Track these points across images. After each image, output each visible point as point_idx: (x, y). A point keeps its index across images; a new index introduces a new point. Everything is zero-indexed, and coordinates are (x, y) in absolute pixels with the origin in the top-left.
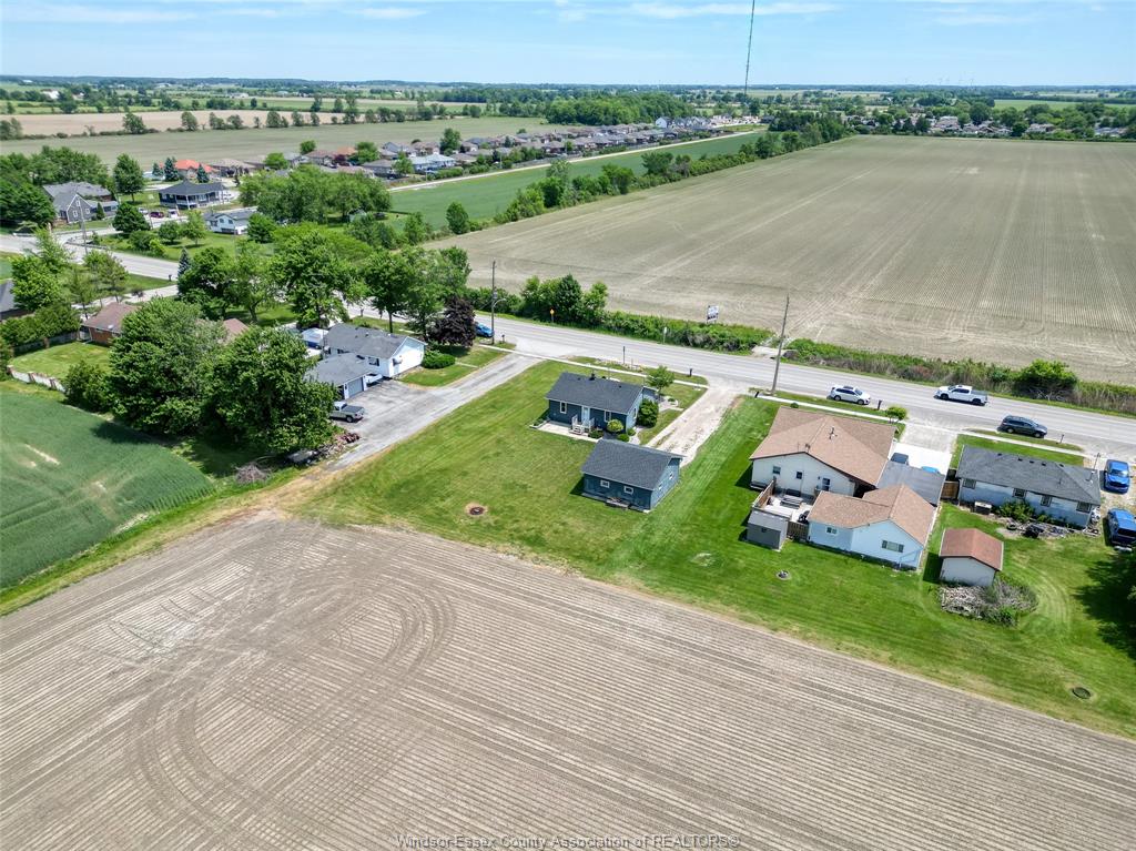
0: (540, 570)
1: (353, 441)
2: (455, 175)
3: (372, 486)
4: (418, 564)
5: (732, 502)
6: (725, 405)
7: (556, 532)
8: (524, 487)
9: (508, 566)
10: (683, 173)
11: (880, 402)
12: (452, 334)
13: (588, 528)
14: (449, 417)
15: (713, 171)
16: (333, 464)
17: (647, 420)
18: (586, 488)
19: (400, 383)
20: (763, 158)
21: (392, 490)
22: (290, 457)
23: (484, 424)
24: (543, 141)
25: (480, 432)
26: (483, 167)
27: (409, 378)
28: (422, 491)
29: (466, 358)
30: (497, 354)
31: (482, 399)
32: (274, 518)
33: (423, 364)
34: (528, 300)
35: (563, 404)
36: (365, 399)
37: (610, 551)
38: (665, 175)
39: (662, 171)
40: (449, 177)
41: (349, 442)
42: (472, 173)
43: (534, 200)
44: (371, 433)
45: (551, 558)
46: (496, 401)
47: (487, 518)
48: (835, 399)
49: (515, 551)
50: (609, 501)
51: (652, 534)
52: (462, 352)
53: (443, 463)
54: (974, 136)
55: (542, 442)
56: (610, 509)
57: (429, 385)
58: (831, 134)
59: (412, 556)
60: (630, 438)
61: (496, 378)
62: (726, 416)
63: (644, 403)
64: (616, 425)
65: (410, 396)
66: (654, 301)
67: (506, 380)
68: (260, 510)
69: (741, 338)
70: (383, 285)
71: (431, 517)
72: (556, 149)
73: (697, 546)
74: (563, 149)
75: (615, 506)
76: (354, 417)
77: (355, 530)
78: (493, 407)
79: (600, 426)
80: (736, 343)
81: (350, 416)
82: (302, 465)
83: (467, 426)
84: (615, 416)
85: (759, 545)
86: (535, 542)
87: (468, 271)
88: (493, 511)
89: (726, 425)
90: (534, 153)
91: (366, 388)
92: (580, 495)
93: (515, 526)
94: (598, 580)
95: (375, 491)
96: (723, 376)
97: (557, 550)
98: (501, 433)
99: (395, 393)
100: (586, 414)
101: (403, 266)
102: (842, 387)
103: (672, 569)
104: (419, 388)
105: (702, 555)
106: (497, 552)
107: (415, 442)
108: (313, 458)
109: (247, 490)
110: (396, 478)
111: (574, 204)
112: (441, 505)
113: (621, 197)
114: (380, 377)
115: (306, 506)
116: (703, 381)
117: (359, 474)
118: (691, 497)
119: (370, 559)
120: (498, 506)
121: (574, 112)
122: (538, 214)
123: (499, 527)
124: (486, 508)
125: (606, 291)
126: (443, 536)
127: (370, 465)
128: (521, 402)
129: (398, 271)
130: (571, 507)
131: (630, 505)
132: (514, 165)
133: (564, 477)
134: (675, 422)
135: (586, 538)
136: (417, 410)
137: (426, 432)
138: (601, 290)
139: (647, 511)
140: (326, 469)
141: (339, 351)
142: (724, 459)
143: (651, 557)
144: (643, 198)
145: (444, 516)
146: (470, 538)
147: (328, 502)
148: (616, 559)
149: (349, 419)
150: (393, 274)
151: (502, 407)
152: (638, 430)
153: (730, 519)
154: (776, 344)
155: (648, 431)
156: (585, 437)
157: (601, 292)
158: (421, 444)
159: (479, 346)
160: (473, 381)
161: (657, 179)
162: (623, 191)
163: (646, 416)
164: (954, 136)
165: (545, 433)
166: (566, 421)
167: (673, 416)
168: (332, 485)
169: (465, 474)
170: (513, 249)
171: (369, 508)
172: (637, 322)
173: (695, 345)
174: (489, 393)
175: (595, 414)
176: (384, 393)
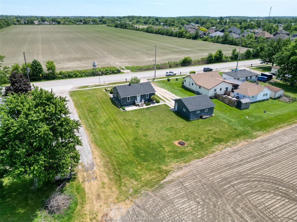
3: (126, 162)
11: (180, 73)
16: (84, 166)
18: (191, 117)
21: (139, 158)
28: (149, 150)
32: (123, 211)
35: (129, 98)
53: (128, 137)
62: (160, 87)
71: (176, 156)
79: (145, 101)
85: (245, 109)
86: (219, 140)
88: (186, 140)
92: (190, 121)
94: (256, 138)
100: (139, 98)
102: (169, 72)
117: (108, 162)
120: (183, 138)
124: (181, 141)
133: (173, 118)
139: (213, 115)
140: (86, 171)
145: (179, 152)
147: (128, 182)
154: (123, 69)
158: (102, 136)
168: (109, 174)
169: (145, 135)
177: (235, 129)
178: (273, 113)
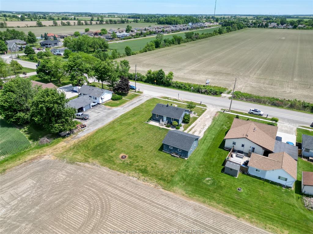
0: (145, 185)
1: (84, 127)
2: (129, 39)
3: (87, 146)
4: (99, 181)
5: (218, 155)
6: (213, 115)
7: (152, 167)
8: (142, 147)
9: (133, 182)
10: (197, 38)
11: (267, 115)
12: (122, 89)
13: (164, 166)
14: (118, 118)
15: (205, 38)
16: (75, 136)
17: (186, 121)
18: (164, 149)
19: (103, 105)
20: (220, 34)
21: (94, 148)
22: (60, 134)
23: (130, 121)
24: (156, 29)
25: (128, 124)
26: (137, 36)
27: (107, 104)
28: (105, 148)
29: (126, 97)
30: (136, 95)
31: (130, 112)
32: (50, 159)
33: (112, 99)
34: (148, 77)
35: (157, 115)
36: (90, 111)
37: (172, 176)
38: (191, 39)
39: (191, 38)
40: (127, 39)
41: (82, 128)
42: (134, 38)
43: (152, 46)
44: (91, 124)
45: (150, 179)
46: (135, 113)
47: (128, 160)
48: (251, 114)
49: (136, 175)
50: (172, 154)
51: (188, 169)
52: (125, 95)
53: (114, 137)
54: (282, 28)
55: (150, 128)
56: (173, 157)
57: (112, 106)
58: (240, 28)
59: (97, 177)
60: (180, 127)
61: (135, 104)
62: (214, 119)
63: (185, 115)
64: (175, 123)
65: (106, 110)
66: (188, 78)
67: (138, 105)
68: (45, 155)
69: (217, 91)
70: (99, 73)
71: (106, 159)
72: (159, 31)
73: (206, 175)
74: (161, 31)
75: (174, 156)
76: (85, 118)
77: (78, 165)
78: (134, 115)
79: (170, 123)
80: (216, 93)
81: (84, 118)
82: (64, 137)
83: (124, 122)
84: (175, 120)
85: (229, 175)
86: (144, 171)
87: (129, 68)
88: (130, 157)
89: (214, 123)
90: (153, 32)
91: (91, 107)
92: (161, 151)
93: (137, 164)
94: (167, 190)
95: (88, 148)
96: (212, 104)
97: (152, 175)
98: (135, 125)
99: (101, 109)
100: (165, 119)
101: (105, 66)
102: (254, 109)
103: (196, 186)
104: (109, 107)
105: (207, 179)
106: (129, 176)
107: (105, 128)
108: (69, 134)
109: (42, 147)
110: (96, 143)
111: (164, 47)
112: (111, 154)
113: (178, 45)
114: (96, 103)
115: (62, 154)
116: (205, 106)
117: (83, 141)
118: (203, 152)
119: (82, 178)
120: (131, 155)
121: (165, 21)
122: (153, 50)
123: (131, 164)
124: (127, 156)
125: (173, 75)
126: (110, 168)
127: (88, 137)
128: (143, 113)
129: (104, 68)
130: (158, 156)
131: (180, 156)
132: (147, 36)
133: (157, 143)
134: (196, 121)
135: (163, 170)
136: (107, 116)
137: (110, 124)
138: (171, 74)
139: (186, 159)
140: (72, 138)
141: (84, 94)
142: (213, 136)
143: (188, 179)
144: (185, 46)
145: (112, 159)
146: (120, 170)
147: (70, 152)
148: (174, 180)
149: (83, 119)
150: (102, 69)
151: (137, 115)
152: (183, 124)
153: (217, 163)
154: (229, 93)
155: (186, 125)
156: (164, 127)
157: (171, 75)
158: (107, 129)
159: (131, 92)
160: (128, 105)
161: (189, 40)
162: (179, 43)
163: (186, 120)
164: (276, 28)
165: (151, 125)
166: (158, 121)
167: (195, 119)
168: (73, 145)
169: (121, 141)
170: (145, 60)
171: (85, 155)
172: (183, 85)
173: (202, 93)
174: (133, 110)
175: (168, 119)
176: (97, 109)
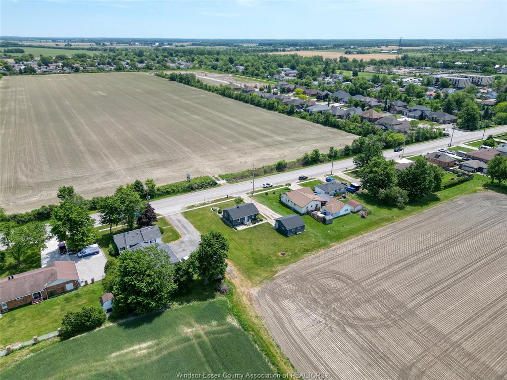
3: (251, 268)
5: (309, 220)
6: (253, 200)
7: (305, 246)
8: (276, 243)
9: (316, 257)
16: (227, 272)
18: (288, 234)
19: (167, 244)
21: (257, 265)
27: (165, 241)
28: (263, 260)
32: (257, 290)
35: (239, 219)
47: (288, 254)
50: (297, 233)
51: (315, 234)
62: (260, 203)
64: (259, 217)
68: (248, 292)
73: (324, 231)
80: (210, 183)
88: (286, 252)
89: (265, 205)
93: (297, 251)
95: (255, 268)
97: (313, 248)
100: (246, 219)
104: (177, 241)
105: (329, 232)
106: (308, 257)
110: (249, 262)
112: (274, 259)
123: (295, 253)
124: (283, 252)
131: (301, 231)
135: (311, 243)
140: (229, 274)
143: (326, 238)
147: (255, 278)
148: (324, 242)
153: (315, 223)
156: (252, 225)
166: (243, 224)
168: (243, 275)
169: (258, 250)
171: (265, 271)
175: (249, 217)
177: (319, 242)
178: (349, 227)
